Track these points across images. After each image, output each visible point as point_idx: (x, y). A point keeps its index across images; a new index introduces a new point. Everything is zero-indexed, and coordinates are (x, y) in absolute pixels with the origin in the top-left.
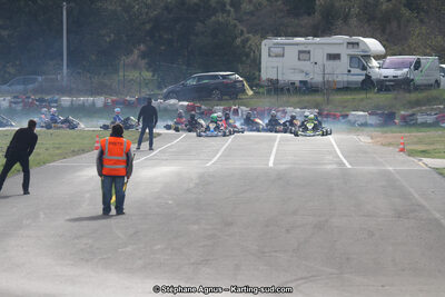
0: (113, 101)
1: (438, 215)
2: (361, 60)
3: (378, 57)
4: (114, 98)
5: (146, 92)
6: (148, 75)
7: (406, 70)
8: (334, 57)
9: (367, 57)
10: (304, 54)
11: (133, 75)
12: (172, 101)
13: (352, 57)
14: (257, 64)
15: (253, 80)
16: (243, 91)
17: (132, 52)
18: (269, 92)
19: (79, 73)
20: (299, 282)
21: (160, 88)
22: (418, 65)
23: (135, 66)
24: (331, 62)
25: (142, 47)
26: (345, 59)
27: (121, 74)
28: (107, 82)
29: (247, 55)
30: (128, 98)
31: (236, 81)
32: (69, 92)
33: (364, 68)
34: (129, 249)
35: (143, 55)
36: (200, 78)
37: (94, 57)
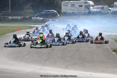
0: (23, 18)
1: (108, 47)
2: (88, 7)
3: (92, 6)
4: (23, 17)
5: (31, 15)
6: (32, 11)
7: (100, 9)
8: (81, 6)
9: (89, 6)
10: (73, 5)
11: (28, 11)
12: (38, 18)
13: (85, 6)
14: (60, 8)
15: (60, 12)
16: (57, 15)
17: (28, 5)
18: (64, 15)
19: (14, 10)
20: (72, 65)
21: (35, 14)
22: (103, 8)
23: (28, 9)
24: (80, 7)
25: (30, 3)
26: (84, 7)
27: (25, 11)
28: (21, 13)
29: (58, 6)
30: (27, 17)
31: (55, 12)
32: (11, 15)
33: (89, 9)
34: (27, 57)
35: (31, 6)
36: (45, 12)
37: (17, 6)
